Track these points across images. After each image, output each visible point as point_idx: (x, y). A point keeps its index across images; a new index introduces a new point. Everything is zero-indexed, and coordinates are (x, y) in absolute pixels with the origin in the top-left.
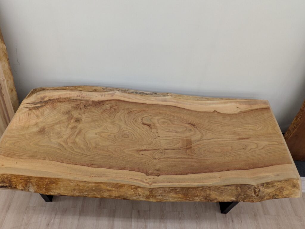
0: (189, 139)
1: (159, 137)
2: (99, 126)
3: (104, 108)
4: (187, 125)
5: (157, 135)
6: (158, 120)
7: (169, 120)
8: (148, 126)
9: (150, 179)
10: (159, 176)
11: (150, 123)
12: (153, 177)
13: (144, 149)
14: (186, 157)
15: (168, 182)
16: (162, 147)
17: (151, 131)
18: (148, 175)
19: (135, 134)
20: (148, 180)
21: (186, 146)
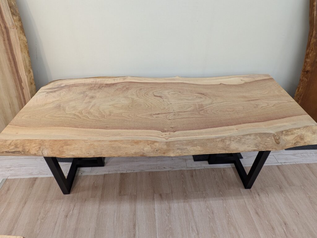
0: (200, 103)
1: (171, 104)
2: (113, 99)
3: (117, 87)
4: (197, 95)
5: (169, 103)
6: (169, 92)
7: (179, 92)
8: (160, 97)
9: (166, 134)
10: (175, 132)
11: (161, 95)
12: (168, 133)
13: (157, 113)
14: (200, 116)
15: (184, 136)
16: (175, 111)
17: (162, 100)
18: (163, 132)
19: (147, 103)
20: (164, 136)
21: (199, 109)
